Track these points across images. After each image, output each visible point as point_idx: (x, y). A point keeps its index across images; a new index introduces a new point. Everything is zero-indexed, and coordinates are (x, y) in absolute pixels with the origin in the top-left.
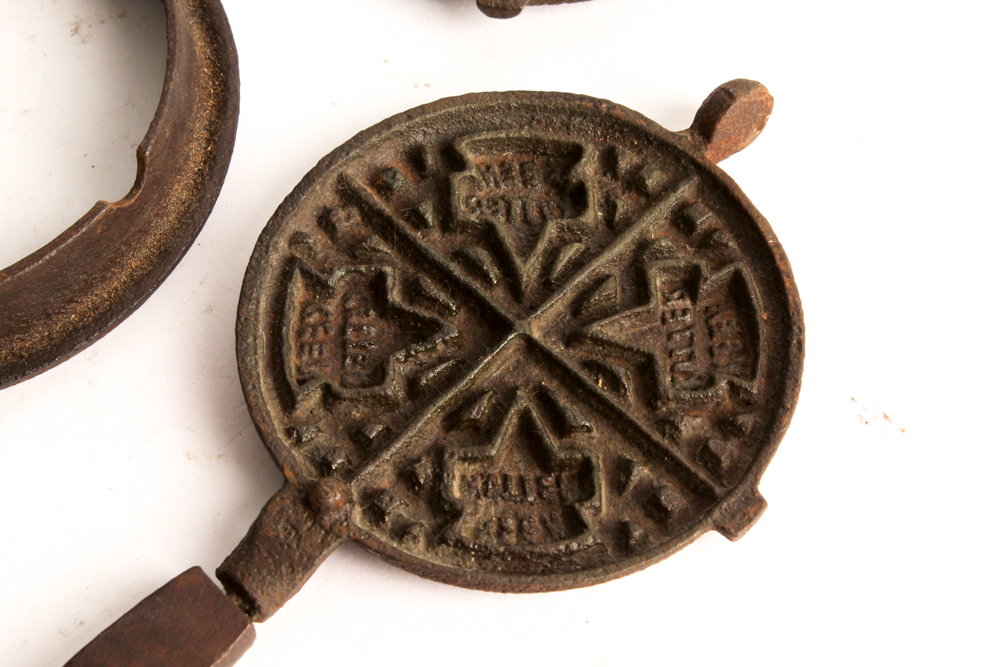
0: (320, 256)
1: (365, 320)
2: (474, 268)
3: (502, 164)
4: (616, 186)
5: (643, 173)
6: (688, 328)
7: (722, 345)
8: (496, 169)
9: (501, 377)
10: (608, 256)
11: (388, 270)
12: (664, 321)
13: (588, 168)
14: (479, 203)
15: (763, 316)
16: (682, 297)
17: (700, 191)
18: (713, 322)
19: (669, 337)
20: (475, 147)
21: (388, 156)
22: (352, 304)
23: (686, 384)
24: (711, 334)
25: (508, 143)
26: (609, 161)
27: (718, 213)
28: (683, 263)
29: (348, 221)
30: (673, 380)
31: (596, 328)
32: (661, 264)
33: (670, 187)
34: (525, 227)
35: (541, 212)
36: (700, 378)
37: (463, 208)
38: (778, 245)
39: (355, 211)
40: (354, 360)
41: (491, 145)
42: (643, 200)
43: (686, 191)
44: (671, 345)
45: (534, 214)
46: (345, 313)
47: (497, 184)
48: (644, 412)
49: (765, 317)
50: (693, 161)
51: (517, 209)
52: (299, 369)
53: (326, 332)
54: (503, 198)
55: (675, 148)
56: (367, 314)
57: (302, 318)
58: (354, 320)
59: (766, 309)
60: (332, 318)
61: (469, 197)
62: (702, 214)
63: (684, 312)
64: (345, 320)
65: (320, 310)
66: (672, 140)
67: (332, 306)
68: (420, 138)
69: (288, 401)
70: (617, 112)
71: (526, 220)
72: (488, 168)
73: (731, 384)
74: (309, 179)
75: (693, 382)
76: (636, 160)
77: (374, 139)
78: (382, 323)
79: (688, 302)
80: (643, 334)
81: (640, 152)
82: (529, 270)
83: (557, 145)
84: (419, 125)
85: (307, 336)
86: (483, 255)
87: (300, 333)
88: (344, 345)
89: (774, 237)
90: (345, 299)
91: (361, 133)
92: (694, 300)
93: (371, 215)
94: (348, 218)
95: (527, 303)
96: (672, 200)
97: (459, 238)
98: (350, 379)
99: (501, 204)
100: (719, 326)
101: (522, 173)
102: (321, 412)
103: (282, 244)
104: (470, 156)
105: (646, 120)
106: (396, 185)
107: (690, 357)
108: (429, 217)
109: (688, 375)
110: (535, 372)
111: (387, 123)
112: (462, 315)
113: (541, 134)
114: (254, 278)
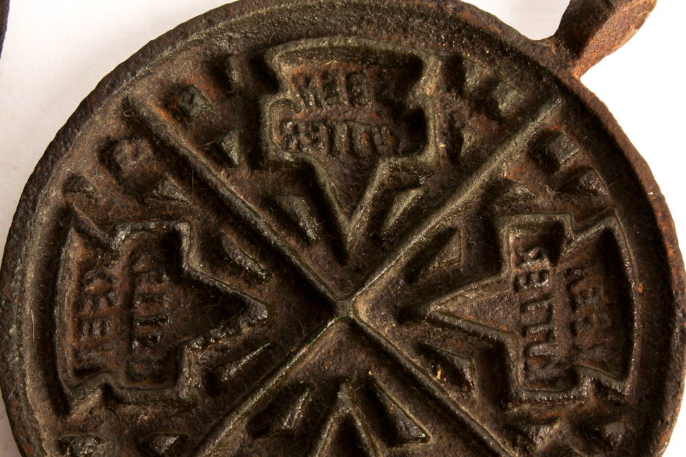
0: (103, 202)
1: (156, 288)
2: (288, 222)
3: (324, 75)
4: (461, 105)
5: (496, 93)
6: (546, 297)
7: (587, 320)
8: (317, 82)
9: (321, 363)
10: (451, 207)
11: (183, 228)
12: (517, 287)
13: (429, 86)
14: (296, 129)
15: (637, 287)
16: (539, 256)
17: (565, 115)
18: (577, 289)
19: (523, 307)
20: (291, 58)
21: (185, 69)
22: (140, 266)
23: (543, 374)
24: (573, 306)
25: (332, 51)
26: (454, 73)
27: (586, 145)
28: (542, 219)
29: (136, 157)
30: (526, 368)
31: (434, 308)
32: (516, 220)
33: (529, 111)
34: (351, 161)
35: (371, 140)
36: (559, 365)
37: (276, 138)
38: (661, 199)
39: (144, 144)
40: (143, 341)
41: (310, 55)
42: (494, 126)
43: (548, 116)
44: (526, 320)
45: (361, 143)
46: (133, 277)
47: (317, 102)
48: (491, 410)
49: (640, 290)
50: (557, 81)
51: (341, 135)
52: (76, 353)
53: (110, 303)
54: (324, 121)
55: (535, 63)
56: (160, 281)
57: (81, 285)
58: (143, 287)
59: (641, 277)
60: (117, 284)
61: (284, 121)
62: (566, 151)
63: (542, 275)
64: (133, 286)
65: (102, 276)
66: (532, 54)
67: (117, 269)
68: (224, 44)
69: (60, 404)
70: (465, 15)
71: (352, 151)
72: (308, 81)
73: (598, 384)
74: (86, 108)
75: (551, 371)
76: (487, 72)
77: (166, 53)
78: (177, 290)
79: (546, 263)
80: (492, 304)
81: (492, 62)
82: (354, 227)
83: (391, 56)
84: (222, 31)
85: (87, 310)
86: (299, 206)
87: (78, 306)
88: (130, 321)
89: (656, 188)
90: (133, 259)
91: (151, 44)
92: (554, 260)
93: (164, 150)
94: (135, 155)
95: (351, 263)
96: (531, 129)
97: (271, 176)
98: (138, 368)
99: (323, 129)
100: (584, 295)
101: (349, 88)
102: (103, 412)
103: (54, 193)
104: (286, 70)
105: (501, 25)
106: (194, 112)
107: (548, 336)
108: (235, 156)
109: (545, 360)
110: (361, 358)
111: (182, 31)
112: (274, 281)
113: (372, 43)
114: (19, 245)
